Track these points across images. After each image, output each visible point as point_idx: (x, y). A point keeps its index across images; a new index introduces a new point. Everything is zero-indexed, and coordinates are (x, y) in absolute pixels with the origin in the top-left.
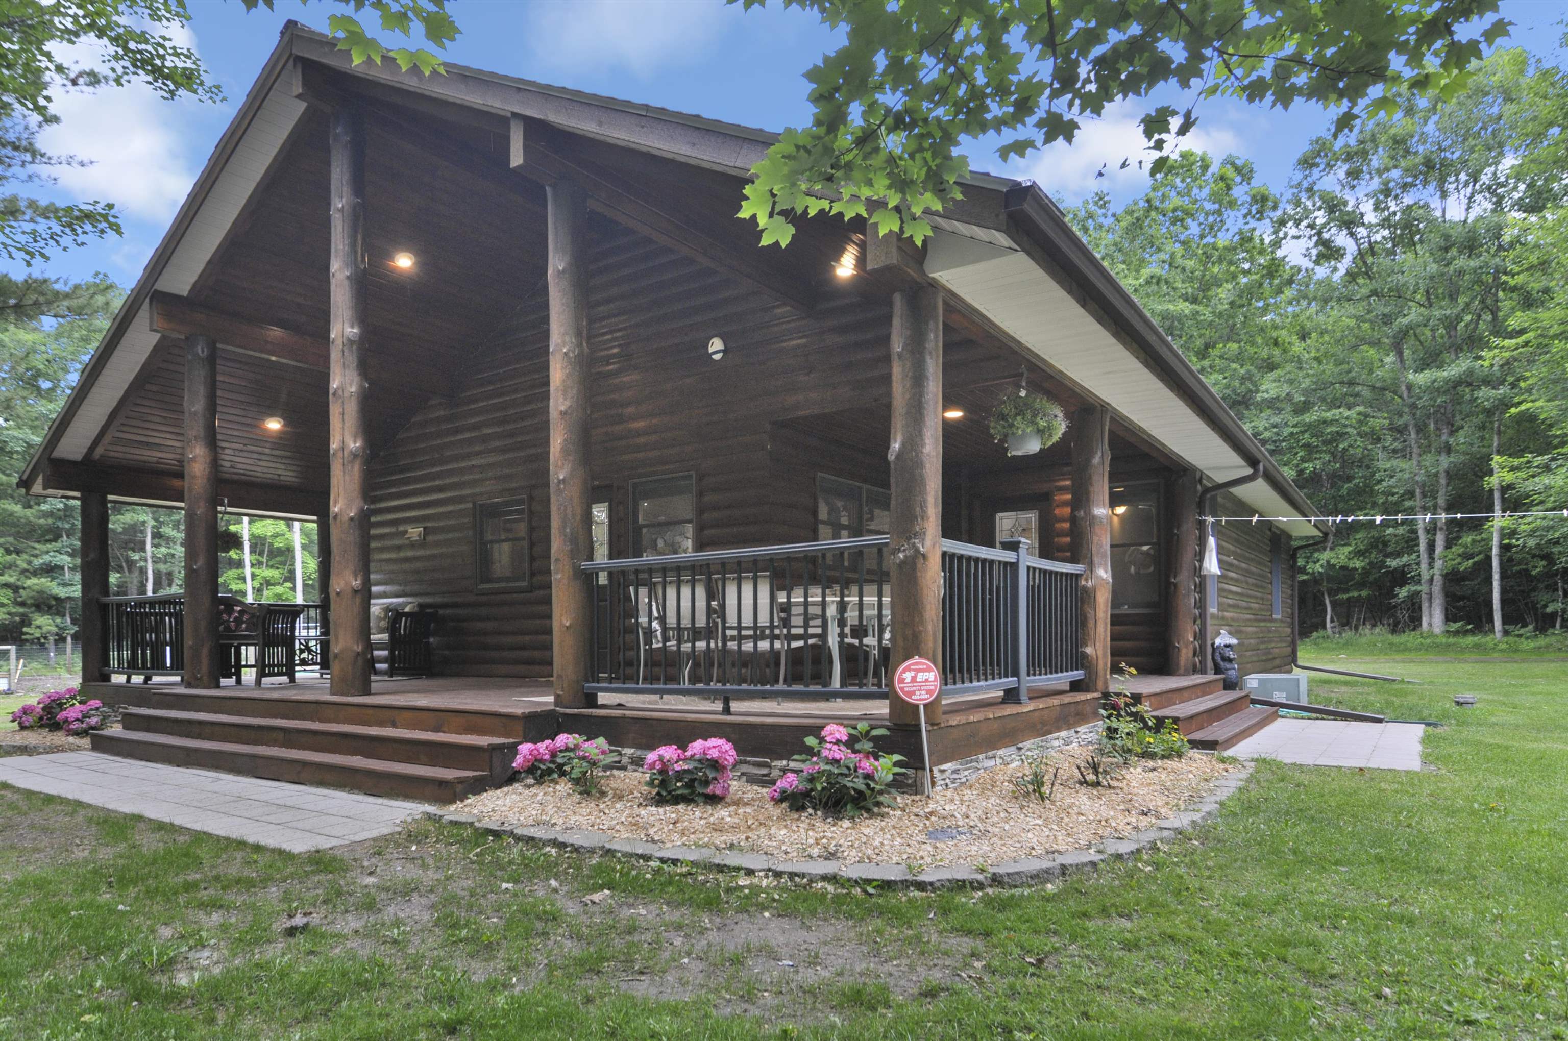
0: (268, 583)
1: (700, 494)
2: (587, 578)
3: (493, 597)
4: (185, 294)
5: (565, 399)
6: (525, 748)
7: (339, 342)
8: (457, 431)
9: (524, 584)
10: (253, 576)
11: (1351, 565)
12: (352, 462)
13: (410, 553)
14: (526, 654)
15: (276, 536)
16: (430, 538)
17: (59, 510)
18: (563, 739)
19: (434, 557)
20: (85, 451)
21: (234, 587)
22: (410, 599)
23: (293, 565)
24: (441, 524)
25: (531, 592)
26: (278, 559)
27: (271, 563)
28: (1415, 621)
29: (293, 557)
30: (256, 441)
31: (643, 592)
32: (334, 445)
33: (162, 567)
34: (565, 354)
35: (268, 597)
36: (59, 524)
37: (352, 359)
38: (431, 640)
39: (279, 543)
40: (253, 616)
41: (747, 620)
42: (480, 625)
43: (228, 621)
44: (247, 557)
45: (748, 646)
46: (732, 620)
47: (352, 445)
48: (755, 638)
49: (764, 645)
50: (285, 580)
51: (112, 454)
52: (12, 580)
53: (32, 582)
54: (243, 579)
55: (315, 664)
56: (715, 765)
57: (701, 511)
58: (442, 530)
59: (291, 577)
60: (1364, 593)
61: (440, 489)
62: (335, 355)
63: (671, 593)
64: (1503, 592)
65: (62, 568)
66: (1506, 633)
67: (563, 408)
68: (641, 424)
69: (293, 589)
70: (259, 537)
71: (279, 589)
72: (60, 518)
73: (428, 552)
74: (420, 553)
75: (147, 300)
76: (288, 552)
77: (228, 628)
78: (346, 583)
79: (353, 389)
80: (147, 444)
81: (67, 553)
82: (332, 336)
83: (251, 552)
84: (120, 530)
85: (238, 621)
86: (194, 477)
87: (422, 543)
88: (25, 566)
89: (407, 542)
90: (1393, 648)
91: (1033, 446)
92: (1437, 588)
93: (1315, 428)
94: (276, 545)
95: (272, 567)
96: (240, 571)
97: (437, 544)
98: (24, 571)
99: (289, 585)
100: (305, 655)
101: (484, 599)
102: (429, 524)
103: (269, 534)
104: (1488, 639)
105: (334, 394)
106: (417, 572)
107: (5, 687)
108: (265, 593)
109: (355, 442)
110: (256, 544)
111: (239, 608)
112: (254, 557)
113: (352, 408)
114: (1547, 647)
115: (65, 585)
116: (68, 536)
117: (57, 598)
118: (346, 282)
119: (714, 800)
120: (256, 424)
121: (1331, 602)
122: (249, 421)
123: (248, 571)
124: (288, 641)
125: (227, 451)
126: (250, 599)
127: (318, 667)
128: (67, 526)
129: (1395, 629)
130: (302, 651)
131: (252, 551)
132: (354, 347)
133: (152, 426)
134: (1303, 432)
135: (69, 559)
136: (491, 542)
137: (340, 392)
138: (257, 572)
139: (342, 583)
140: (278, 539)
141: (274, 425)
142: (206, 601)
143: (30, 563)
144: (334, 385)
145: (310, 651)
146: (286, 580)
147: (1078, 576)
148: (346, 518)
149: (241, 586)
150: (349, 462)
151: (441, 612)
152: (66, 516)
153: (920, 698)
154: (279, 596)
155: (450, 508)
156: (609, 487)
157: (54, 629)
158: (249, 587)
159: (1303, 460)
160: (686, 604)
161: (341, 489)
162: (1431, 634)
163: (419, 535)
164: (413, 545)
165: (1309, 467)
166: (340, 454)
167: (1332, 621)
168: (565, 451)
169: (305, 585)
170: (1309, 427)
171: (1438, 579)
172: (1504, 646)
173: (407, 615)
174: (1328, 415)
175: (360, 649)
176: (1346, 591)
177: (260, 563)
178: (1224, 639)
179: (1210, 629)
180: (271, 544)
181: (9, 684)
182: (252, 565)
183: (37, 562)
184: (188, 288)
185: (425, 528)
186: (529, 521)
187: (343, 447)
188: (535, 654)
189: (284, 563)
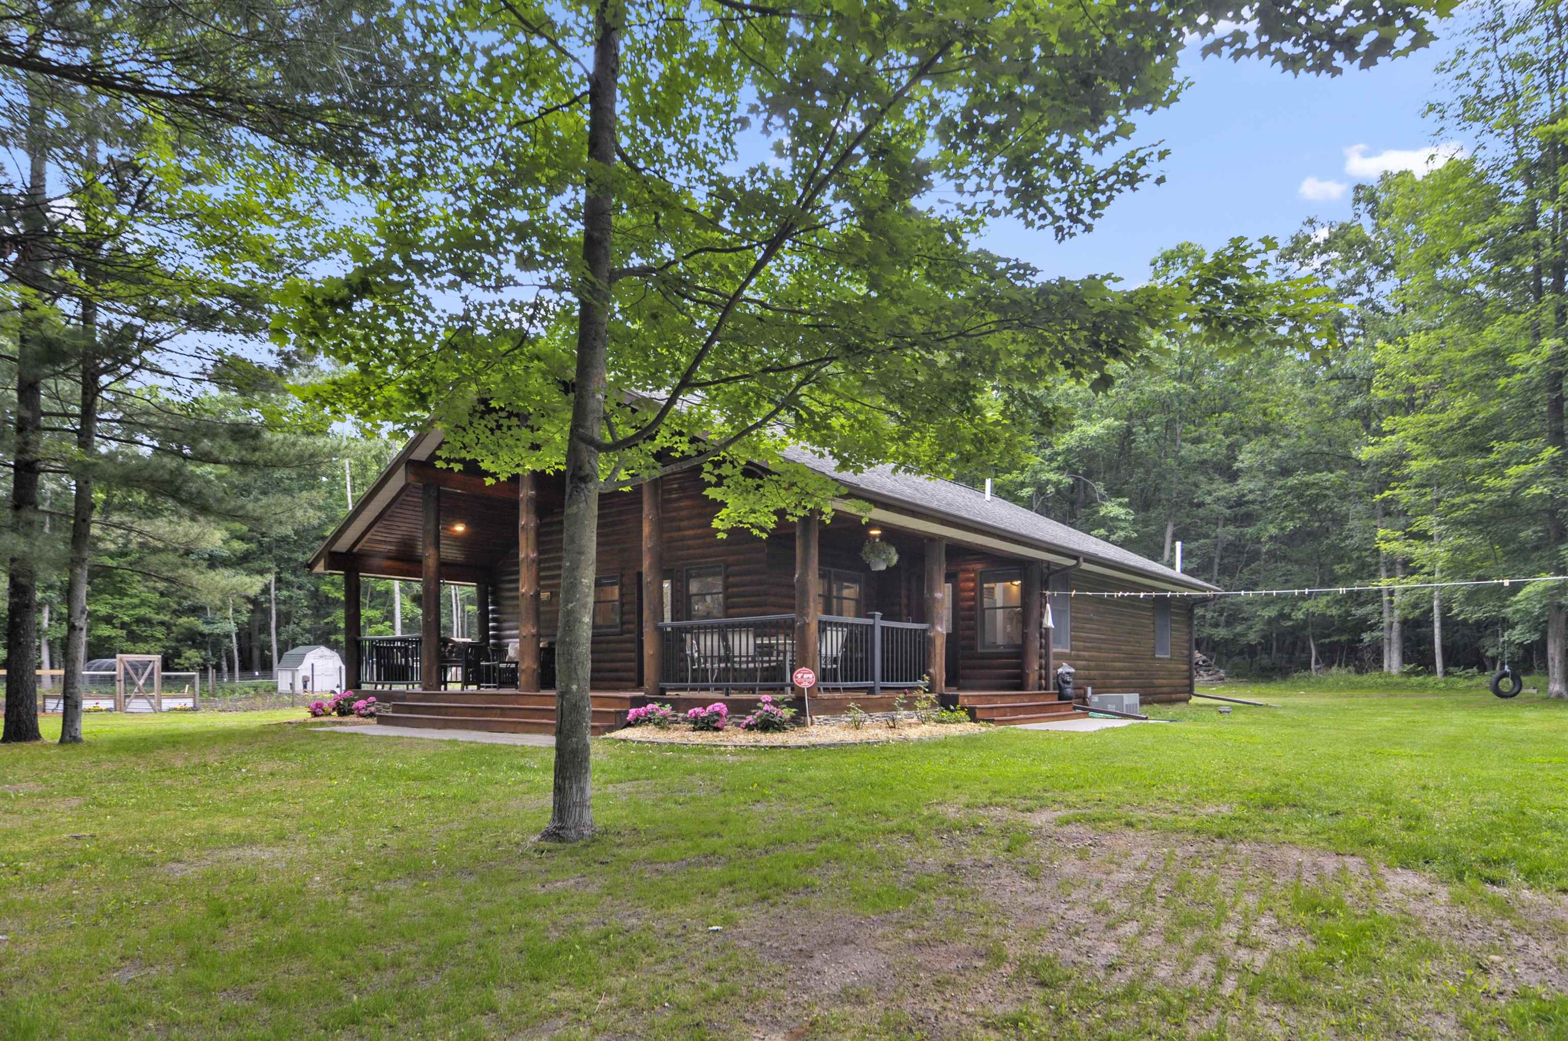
1: (727, 577)
2: (660, 631)
4: (424, 460)
6: (633, 711)
7: (525, 499)
9: (618, 630)
11: (1329, 613)
12: (531, 565)
14: (618, 675)
18: (650, 706)
20: (349, 546)
25: (622, 635)
28: (1378, 661)
29: (393, 600)
30: (447, 538)
31: (689, 636)
33: (283, 607)
34: (651, 519)
37: (532, 508)
41: (744, 653)
45: (744, 666)
46: (737, 653)
48: (747, 662)
49: (751, 665)
52: (167, 618)
53: (184, 620)
56: (718, 714)
57: (726, 587)
60: (1344, 638)
62: (522, 507)
63: (702, 638)
64: (1443, 639)
66: (1446, 673)
68: (691, 532)
69: (393, 627)
71: (380, 627)
73: (553, 609)
74: (548, 608)
75: (404, 465)
78: (529, 631)
79: (532, 525)
86: (429, 567)
87: (549, 603)
88: (175, 606)
90: (1354, 687)
91: (882, 567)
92: (1395, 635)
93: (1298, 492)
98: (174, 612)
99: (388, 623)
104: (1430, 680)
106: (547, 621)
109: (533, 554)
113: (532, 535)
114: (1477, 686)
115: (208, 623)
117: (202, 634)
119: (717, 729)
120: (449, 529)
121: (1316, 646)
122: (446, 527)
129: (1360, 671)
132: (533, 501)
134: (1286, 494)
137: (526, 527)
141: (460, 528)
142: (434, 639)
143: (179, 604)
144: (522, 522)
146: (386, 619)
147: (924, 631)
148: (528, 596)
153: (805, 685)
156: (671, 570)
157: (200, 660)
159: (1284, 519)
160: (709, 643)
161: (526, 579)
162: (1389, 674)
163: (548, 597)
164: (543, 604)
165: (1290, 525)
166: (526, 560)
167: (1317, 662)
168: (651, 567)
170: (1293, 488)
171: (1396, 626)
172: (1442, 685)
174: (1310, 479)
175: (535, 667)
176: (1329, 636)
178: (1065, 669)
179: (1052, 662)
183: (186, 603)
184: (427, 456)
185: (551, 593)
186: (621, 590)
187: (527, 556)
188: (624, 675)
189: (384, 604)
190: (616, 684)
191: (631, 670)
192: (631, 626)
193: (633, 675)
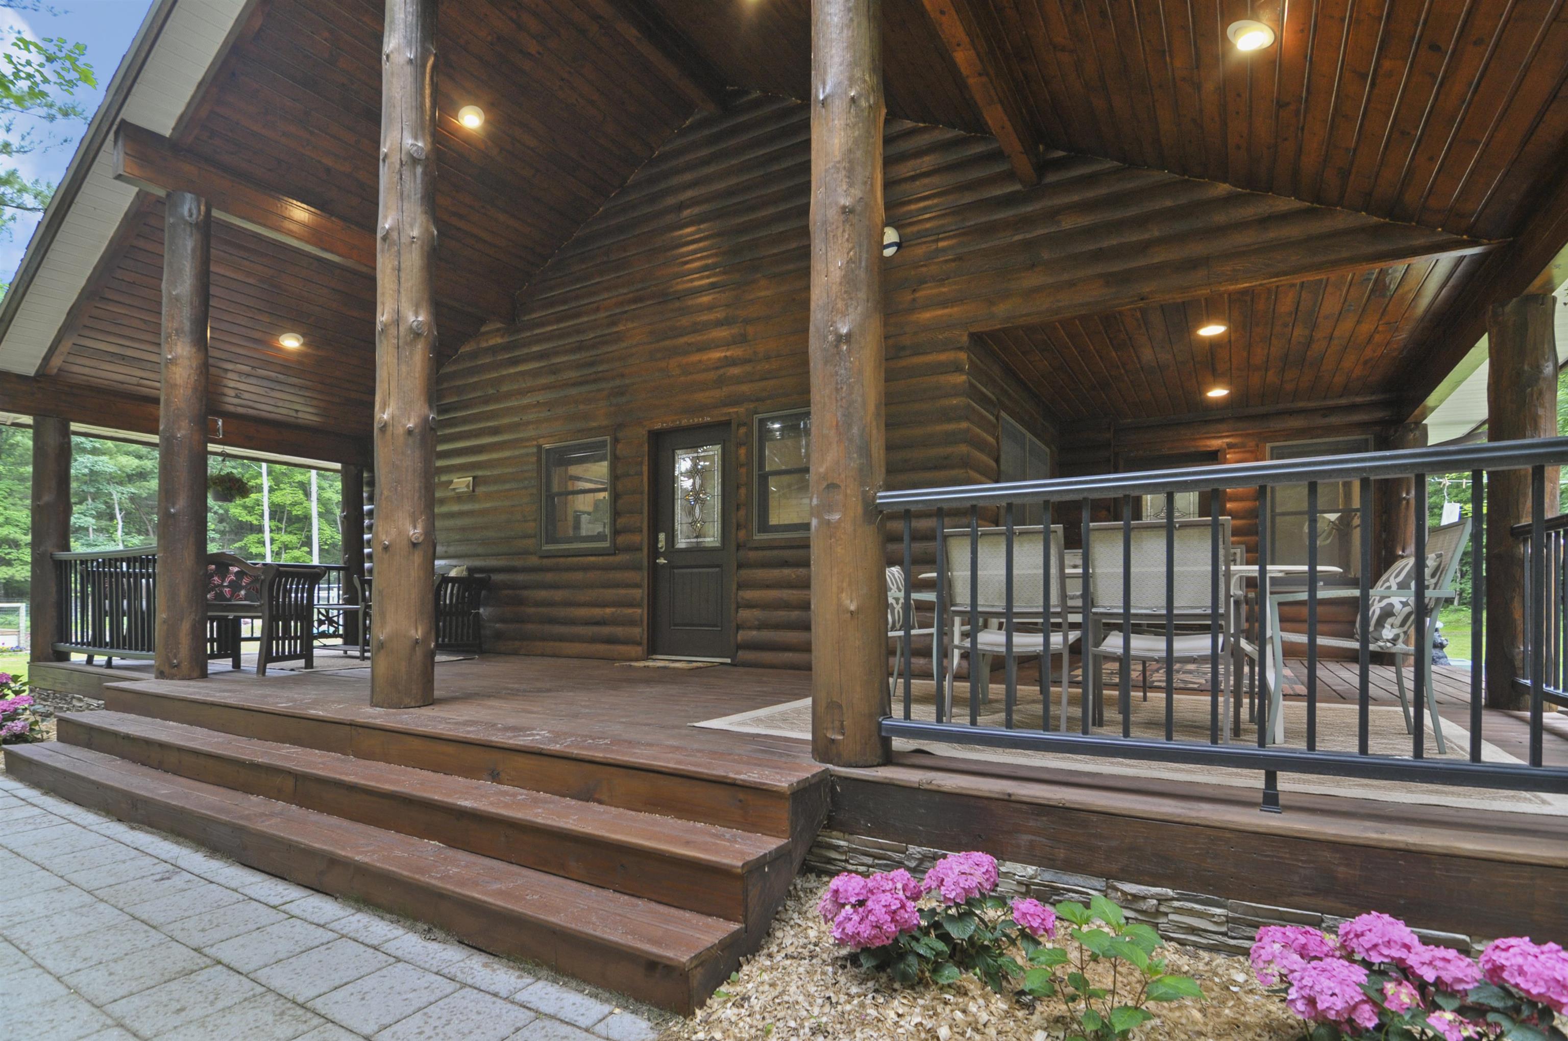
0: (286, 547)
3: (562, 560)
4: (167, 133)
5: (851, 185)
7: (395, 159)
8: (514, 362)
9: (606, 544)
10: (272, 541)
12: (412, 343)
13: (455, 508)
14: (605, 630)
15: (294, 504)
16: (481, 490)
17: (84, 475)
19: (483, 512)
20: (39, 362)
21: (254, 550)
22: (453, 562)
23: (310, 531)
24: (496, 472)
25: (615, 554)
26: (296, 525)
27: (289, 529)
29: (311, 524)
30: (267, 364)
32: (383, 317)
34: (853, 100)
35: (286, 559)
36: (85, 488)
37: (414, 183)
38: (481, 610)
39: (297, 511)
40: (256, 579)
42: (543, 594)
43: (221, 586)
44: (267, 523)
47: (412, 318)
50: (302, 545)
51: (75, 369)
54: (264, 543)
55: (335, 635)
58: (497, 480)
59: (308, 543)
61: (495, 431)
62: (386, 176)
65: (87, 529)
67: (845, 201)
69: (310, 553)
70: (278, 505)
71: (296, 553)
72: (85, 483)
73: (477, 506)
74: (466, 507)
75: (111, 136)
76: (306, 519)
77: (220, 596)
78: (400, 533)
79: (415, 233)
80: (123, 357)
81: (92, 516)
82: (384, 150)
83: (270, 519)
84: (145, 495)
85: (235, 586)
86: (174, 386)
87: (471, 496)
89: (452, 494)
94: (294, 513)
95: (290, 533)
96: (260, 536)
97: (489, 496)
99: (306, 549)
100: (324, 628)
101: (546, 562)
102: (479, 473)
103: (288, 502)
105: (384, 239)
106: (463, 529)
107: (14, 645)
108: (284, 556)
109: (417, 314)
110: (276, 512)
111: (236, 569)
112: (274, 523)
113: (413, 260)
116: (93, 500)
118: (408, 69)
120: (266, 342)
122: (257, 335)
123: (267, 536)
124: (304, 612)
125: (230, 375)
126: (269, 560)
127: (339, 641)
128: (92, 490)
130: (321, 623)
131: (272, 517)
132: (419, 170)
133: (127, 332)
135: (93, 521)
136: (560, 494)
137: (395, 235)
138: (276, 536)
139: (394, 531)
140: (296, 507)
141: (291, 342)
142: (188, 558)
144: (386, 222)
145: (331, 622)
146: (304, 544)
148: (400, 431)
149: (260, 550)
150: (406, 343)
151: (496, 577)
152: (91, 481)
154: (296, 559)
155: (506, 454)
158: (268, 550)
161: (393, 384)
163: (468, 486)
164: (459, 498)
166: (393, 331)
169: (321, 550)
173: (453, 580)
175: (419, 635)
177: (279, 529)
180: (290, 512)
181: (19, 641)
182: (271, 531)
184: (172, 124)
185: (474, 478)
186: (613, 468)
187: (397, 320)
188: (619, 631)
189: (302, 529)
190: (601, 648)
191: (632, 622)
192: (636, 538)
193: (638, 632)
